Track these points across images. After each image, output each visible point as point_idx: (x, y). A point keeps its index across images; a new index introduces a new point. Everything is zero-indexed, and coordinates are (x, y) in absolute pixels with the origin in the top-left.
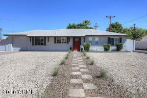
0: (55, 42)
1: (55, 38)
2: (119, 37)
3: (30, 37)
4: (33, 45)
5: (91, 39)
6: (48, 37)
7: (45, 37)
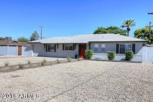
0: (63, 49)
1: (64, 44)
2: (131, 44)
3: (44, 44)
4: (46, 51)
5: (96, 46)
6: (58, 44)
7: (55, 44)
